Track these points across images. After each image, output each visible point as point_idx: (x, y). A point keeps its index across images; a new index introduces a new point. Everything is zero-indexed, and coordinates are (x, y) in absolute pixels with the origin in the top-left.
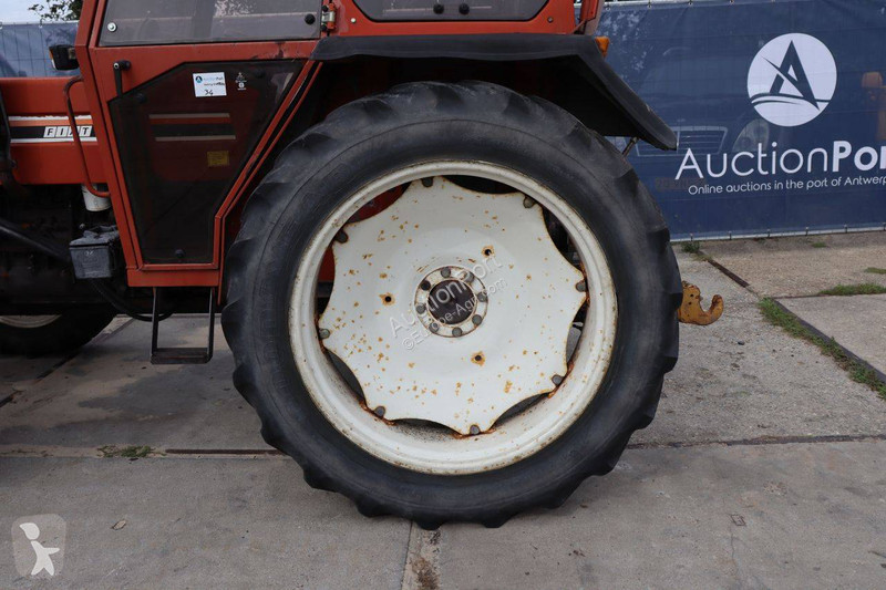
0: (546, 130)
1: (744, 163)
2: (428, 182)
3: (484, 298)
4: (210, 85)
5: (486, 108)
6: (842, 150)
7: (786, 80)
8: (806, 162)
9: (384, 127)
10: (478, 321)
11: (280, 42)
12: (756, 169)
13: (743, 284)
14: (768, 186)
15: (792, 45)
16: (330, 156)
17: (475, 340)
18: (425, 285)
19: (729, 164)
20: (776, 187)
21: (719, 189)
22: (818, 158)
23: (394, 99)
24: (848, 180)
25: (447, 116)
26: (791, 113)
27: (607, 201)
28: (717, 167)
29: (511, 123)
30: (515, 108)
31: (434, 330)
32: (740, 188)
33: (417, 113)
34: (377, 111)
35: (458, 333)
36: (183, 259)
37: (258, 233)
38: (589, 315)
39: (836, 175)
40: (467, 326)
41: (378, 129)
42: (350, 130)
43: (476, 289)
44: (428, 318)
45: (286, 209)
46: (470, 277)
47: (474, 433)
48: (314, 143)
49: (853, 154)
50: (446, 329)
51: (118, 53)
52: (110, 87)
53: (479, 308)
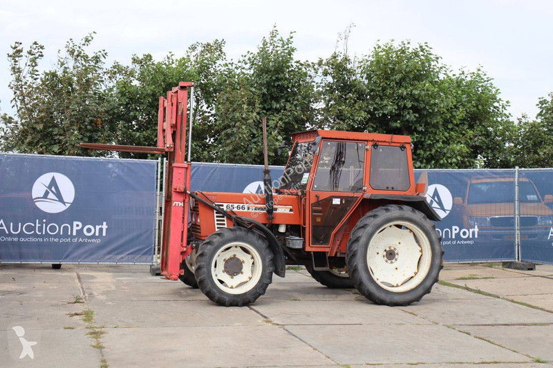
0: (419, 216)
2: (391, 226)
3: (397, 254)
4: (336, 201)
5: (407, 212)
6: (456, 229)
8: (442, 234)
10: (396, 260)
15: (436, 189)
16: (378, 219)
17: (396, 264)
18: (385, 251)
22: (447, 232)
23: (389, 208)
24: (458, 242)
25: (400, 212)
27: (430, 232)
29: (413, 214)
30: (413, 211)
31: (386, 261)
33: (394, 211)
34: (387, 210)
35: (392, 263)
36: (321, 244)
37: (363, 234)
38: (423, 257)
39: (454, 240)
40: (394, 261)
41: (388, 214)
42: (382, 214)
43: (396, 252)
44: (385, 258)
45: (369, 229)
46: (395, 249)
47: (397, 286)
48: (375, 216)
49: (460, 232)
50: (389, 261)
51: (317, 193)
52: (313, 200)
53: (397, 256)
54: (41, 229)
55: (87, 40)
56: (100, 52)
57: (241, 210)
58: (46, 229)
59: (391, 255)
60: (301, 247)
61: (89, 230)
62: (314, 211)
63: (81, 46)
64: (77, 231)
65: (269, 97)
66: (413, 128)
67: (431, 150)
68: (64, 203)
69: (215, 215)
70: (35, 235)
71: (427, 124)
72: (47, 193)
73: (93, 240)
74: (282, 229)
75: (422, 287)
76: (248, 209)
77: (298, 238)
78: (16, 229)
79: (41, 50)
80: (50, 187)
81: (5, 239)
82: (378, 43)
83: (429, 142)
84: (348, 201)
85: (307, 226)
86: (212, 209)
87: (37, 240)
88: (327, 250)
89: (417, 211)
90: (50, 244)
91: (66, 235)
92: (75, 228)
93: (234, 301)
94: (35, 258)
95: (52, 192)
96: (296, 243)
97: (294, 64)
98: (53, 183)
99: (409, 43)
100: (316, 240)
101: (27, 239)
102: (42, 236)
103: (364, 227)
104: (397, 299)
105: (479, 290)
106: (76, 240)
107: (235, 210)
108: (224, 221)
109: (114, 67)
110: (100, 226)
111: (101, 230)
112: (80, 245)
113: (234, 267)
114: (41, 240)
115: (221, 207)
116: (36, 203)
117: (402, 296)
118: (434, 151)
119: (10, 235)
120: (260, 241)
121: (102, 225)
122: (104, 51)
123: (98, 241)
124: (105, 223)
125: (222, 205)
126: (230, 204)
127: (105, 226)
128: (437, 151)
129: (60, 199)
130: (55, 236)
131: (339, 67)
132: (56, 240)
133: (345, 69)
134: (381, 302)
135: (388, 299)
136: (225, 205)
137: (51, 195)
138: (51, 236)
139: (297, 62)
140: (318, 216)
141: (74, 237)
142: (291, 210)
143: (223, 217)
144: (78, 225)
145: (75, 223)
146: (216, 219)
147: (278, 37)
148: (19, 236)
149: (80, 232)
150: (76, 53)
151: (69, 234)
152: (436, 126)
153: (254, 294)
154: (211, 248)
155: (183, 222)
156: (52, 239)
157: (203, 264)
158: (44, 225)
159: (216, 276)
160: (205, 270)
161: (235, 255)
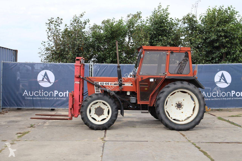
0: (192, 86)
1: (214, 95)
2: (178, 92)
3: (183, 105)
4: (152, 80)
5: (186, 84)
6: (233, 92)
7: (222, 79)
8: (226, 94)
9: (176, 86)
10: (182, 108)
11: (160, 76)
12: (217, 96)
13: (215, 116)
14: (219, 99)
15: (222, 73)
16: (170, 88)
17: (182, 110)
18: (176, 104)
19: (212, 94)
20: (221, 99)
21: (210, 99)
22: (229, 94)
23: (176, 83)
24: (235, 98)
25: (182, 85)
26: (223, 85)
27: (198, 94)
28: (209, 95)
29: (188, 86)
30: (189, 84)
31: (177, 109)
32: (214, 99)
33: (179, 84)
34: (175, 84)
35: (180, 110)
36: (145, 101)
37: (162, 96)
38: (195, 107)
39: (232, 97)
40: (181, 109)
41: (175, 86)
42: (172, 86)
43: (182, 104)
44: (176, 107)
45: (165, 94)
46: (181, 103)
47: (182, 121)
48: (168, 87)
49: (235, 93)
50: (179, 109)
51: (142, 76)
52: (140, 80)
53: (182, 106)
54: (41, 94)
55: (82, 15)
56: (87, 20)
57: (107, 85)
58: (43, 94)
59: (179, 106)
60: (135, 102)
61: (61, 94)
62: (140, 85)
63: (79, 18)
65: (157, 35)
66: (225, 45)
67: (233, 55)
68: (50, 83)
69: (95, 87)
70: (39, 97)
71: (231, 43)
72: (43, 79)
73: (63, 99)
74: (128, 94)
75: (194, 121)
76: (111, 84)
77: (133, 98)
78: (31, 94)
79: (61, 20)
80: (44, 76)
81: (27, 98)
82: (209, 8)
83: (233, 51)
84: (157, 80)
85: (138, 92)
86: (94, 85)
88: (148, 103)
89: (191, 84)
90: (45, 100)
91: (51, 96)
92: (55, 94)
93: (98, 127)
94: (39, 106)
95: (45, 78)
96: (133, 100)
97: (169, 20)
98: (46, 74)
99: (223, 7)
100: (142, 99)
101: (36, 98)
102: (42, 97)
103: (162, 92)
104: (180, 127)
105: (233, 123)
106: (56, 99)
107: (105, 85)
108: (99, 90)
109: (94, 26)
110: (66, 93)
111: (66, 94)
112: (57, 101)
113: (99, 112)
114: (41, 98)
115: (97, 84)
116: (39, 83)
117: (183, 126)
118: (235, 56)
119: (29, 96)
120: (110, 100)
121: (66, 92)
122: (88, 19)
123: (65, 99)
124: (67, 91)
125: (98, 83)
126: (102, 82)
127: (67, 93)
128: (236, 56)
129: (49, 81)
130: (47, 97)
131: (190, 20)
132: (48, 99)
133: (193, 20)
134: (173, 129)
135: (176, 127)
136: (100, 83)
137: (45, 80)
139: (171, 19)
140: (146, 87)
141: (55, 97)
142: (132, 85)
143: (99, 88)
144: (56, 92)
145: (55, 91)
146: (95, 89)
147: (162, 8)
148: (32, 97)
149: (57, 95)
150: (77, 21)
151: (53, 96)
152: (236, 44)
153: (108, 125)
154: (86, 103)
155: (80, 91)
156: (46, 98)
157: (83, 110)
158: (43, 92)
159: (90, 116)
160: (84, 113)
161: (100, 106)
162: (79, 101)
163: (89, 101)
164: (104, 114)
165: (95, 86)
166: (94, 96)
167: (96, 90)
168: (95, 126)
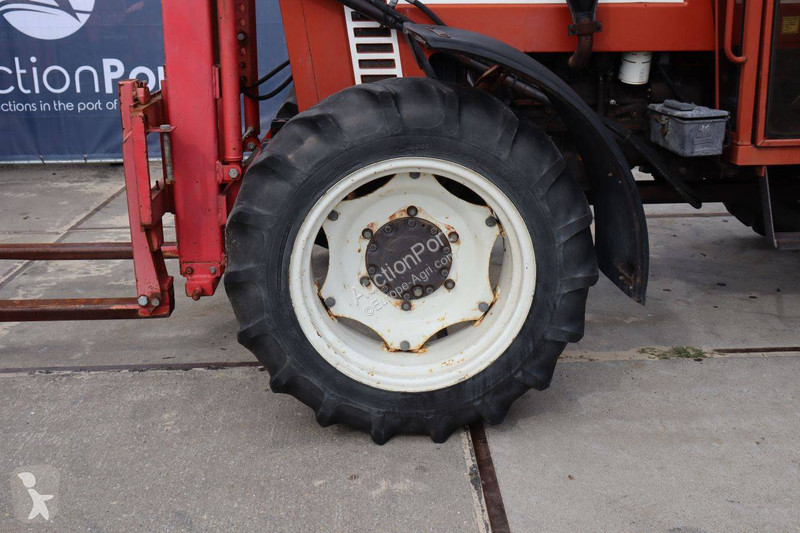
54: (28, 81)
58: (41, 80)
60: (715, 149)
64: (115, 82)
68: (73, 13)
70: (18, 96)
74: (635, 73)
77: (705, 112)
85: (748, 58)
87: (24, 108)
90: (54, 115)
91: (88, 94)
92: (109, 76)
93: (407, 416)
94: (26, 152)
96: (695, 131)
102: (33, 98)
106: (115, 105)
108: (388, 48)
114: (33, 107)
116: (6, 15)
129: (66, 6)
130: (64, 97)
132: (69, 106)
138: (56, 97)
141: (110, 97)
144: (114, 69)
145: (107, 63)
146: (354, 41)
151: (97, 90)
154: (277, 189)
155: (216, 58)
156: (59, 105)
157: (251, 265)
158: (35, 70)
159: (327, 304)
160: (259, 292)
161: (412, 210)
162: (221, 155)
163: (303, 171)
164: (450, 285)
165: (348, 11)
166: (357, 120)
167: (361, 48)
168: (374, 412)
